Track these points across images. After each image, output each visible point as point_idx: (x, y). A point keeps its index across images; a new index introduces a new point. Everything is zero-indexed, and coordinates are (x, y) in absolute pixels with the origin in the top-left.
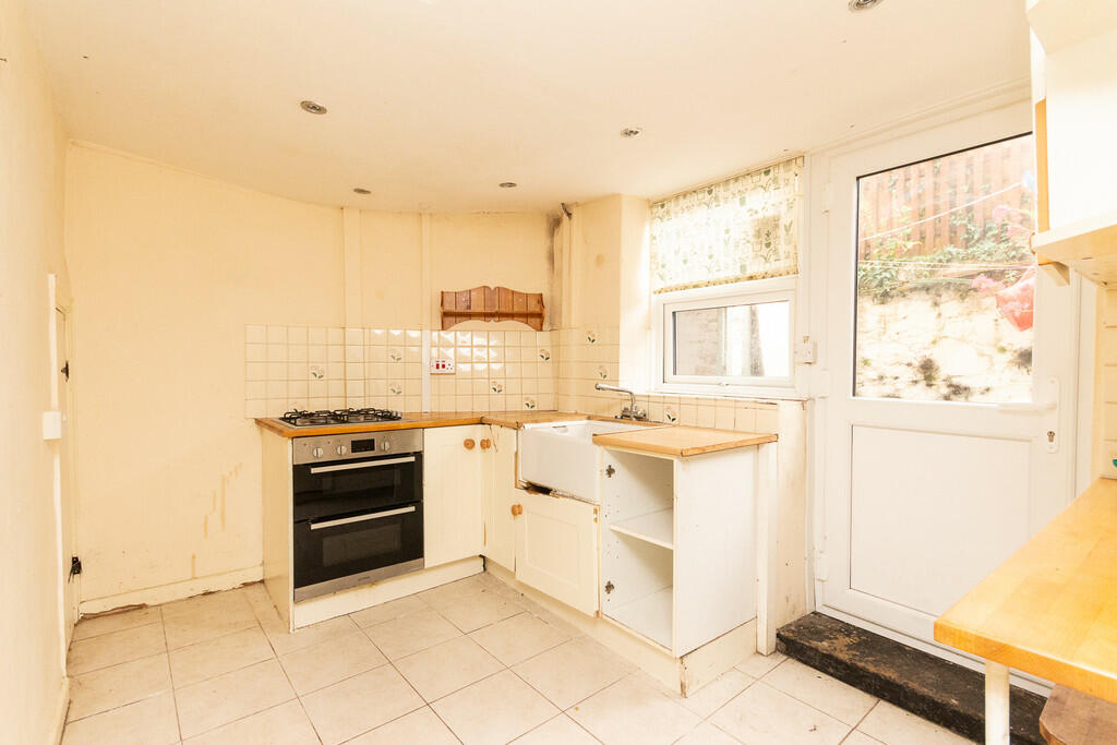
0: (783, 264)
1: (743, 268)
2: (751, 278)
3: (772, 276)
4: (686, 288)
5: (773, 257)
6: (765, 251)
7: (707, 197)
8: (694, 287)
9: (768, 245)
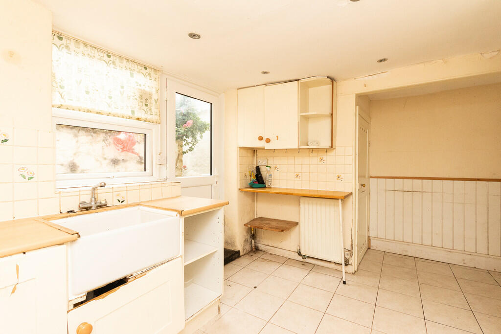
0: (154, 118)
1: (133, 112)
2: (138, 119)
3: (149, 122)
4: (89, 111)
5: (149, 113)
6: (145, 108)
7: (106, 58)
8: (97, 113)
9: (147, 105)
